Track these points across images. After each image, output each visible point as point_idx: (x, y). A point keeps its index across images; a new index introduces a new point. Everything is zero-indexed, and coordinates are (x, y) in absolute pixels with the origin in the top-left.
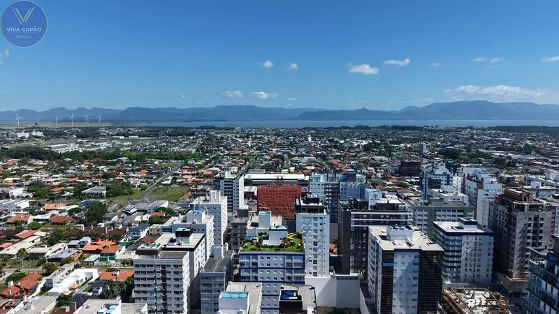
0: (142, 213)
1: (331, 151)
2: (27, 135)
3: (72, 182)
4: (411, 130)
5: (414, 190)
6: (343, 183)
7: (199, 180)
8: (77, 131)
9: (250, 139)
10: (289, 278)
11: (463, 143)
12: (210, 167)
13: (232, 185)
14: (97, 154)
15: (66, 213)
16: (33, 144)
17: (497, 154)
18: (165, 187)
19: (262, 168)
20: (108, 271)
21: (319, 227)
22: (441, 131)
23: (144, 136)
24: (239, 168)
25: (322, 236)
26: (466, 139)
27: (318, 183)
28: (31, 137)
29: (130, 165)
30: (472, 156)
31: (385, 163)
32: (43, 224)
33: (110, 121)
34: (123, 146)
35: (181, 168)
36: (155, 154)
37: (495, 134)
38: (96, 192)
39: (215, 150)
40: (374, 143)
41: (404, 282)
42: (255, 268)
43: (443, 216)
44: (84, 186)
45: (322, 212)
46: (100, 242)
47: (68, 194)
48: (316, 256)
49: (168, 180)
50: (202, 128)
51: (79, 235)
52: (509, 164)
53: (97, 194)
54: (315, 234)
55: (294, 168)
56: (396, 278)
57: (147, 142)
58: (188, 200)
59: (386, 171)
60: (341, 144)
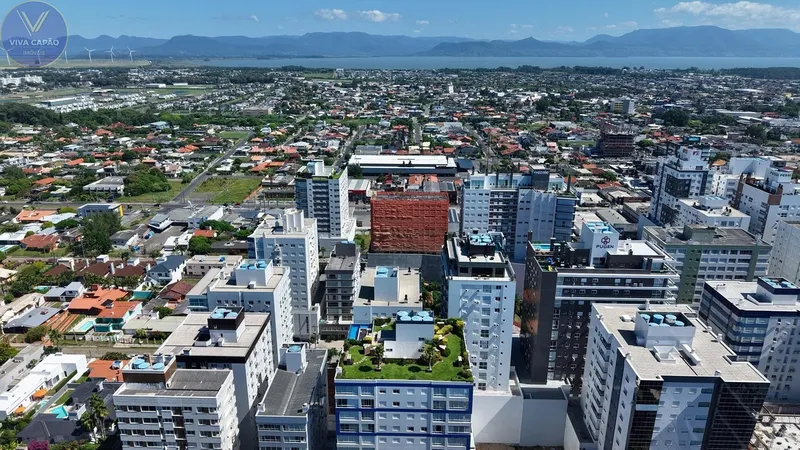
0: (181, 228)
1: (486, 111)
2: (17, 81)
3: (72, 167)
4: (604, 74)
5: (626, 186)
6: (526, 191)
7: (276, 164)
8: (96, 75)
9: (358, 89)
10: (439, 428)
11: (689, 98)
12: (296, 141)
13: (327, 187)
14: (119, 116)
15: (52, 229)
16: (24, 96)
17: (747, 117)
18: (222, 177)
19: (378, 143)
20: (105, 358)
21: (495, 304)
22: (651, 76)
23: (197, 83)
24: (342, 143)
25: (498, 319)
26: (691, 89)
27: (480, 191)
28: (24, 85)
29: (169, 136)
30: (708, 121)
31: (573, 133)
32: (11, 251)
33: (148, 57)
34: (162, 101)
35: (249, 141)
36: (210, 115)
37: (733, 81)
38: (106, 187)
39: (304, 109)
40: (552, 97)
41: (675, 437)
42: (369, 409)
43: (712, 260)
44: (90, 175)
45: (500, 273)
46: (99, 292)
47: (63, 190)
48: (485, 355)
49: (227, 164)
50: (285, 69)
51: (66, 278)
52: (769, 136)
53: (109, 191)
54: (484, 316)
55: (428, 144)
56: (658, 429)
57: (199, 93)
58: (257, 202)
59: (577, 148)
60: (500, 99)
